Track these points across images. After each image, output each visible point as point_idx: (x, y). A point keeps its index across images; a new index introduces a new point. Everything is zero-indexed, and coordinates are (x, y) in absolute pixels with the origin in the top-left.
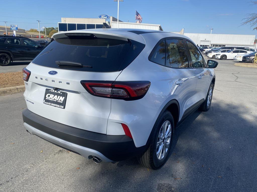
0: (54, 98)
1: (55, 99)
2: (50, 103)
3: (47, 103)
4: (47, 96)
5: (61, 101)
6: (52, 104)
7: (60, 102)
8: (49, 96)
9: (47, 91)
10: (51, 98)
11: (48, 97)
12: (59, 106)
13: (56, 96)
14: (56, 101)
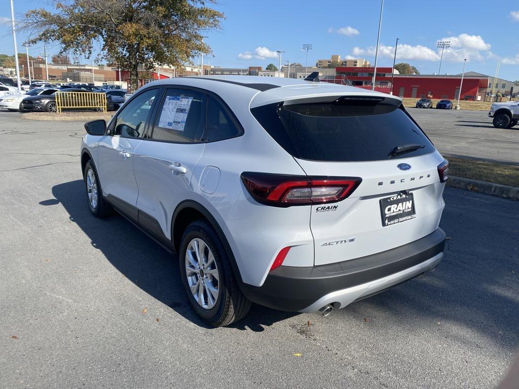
0: (398, 210)
1: (400, 210)
2: (396, 221)
3: (392, 222)
4: (386, 212)
5: (408, 208)
6: (401, 219)
7: (408, 210)
8: (389, 210)
9: (384, 204)
10: (394, 212)
11: (390, 212)
12: (410, 217)
13: (400, 204)
14: (402, 212)
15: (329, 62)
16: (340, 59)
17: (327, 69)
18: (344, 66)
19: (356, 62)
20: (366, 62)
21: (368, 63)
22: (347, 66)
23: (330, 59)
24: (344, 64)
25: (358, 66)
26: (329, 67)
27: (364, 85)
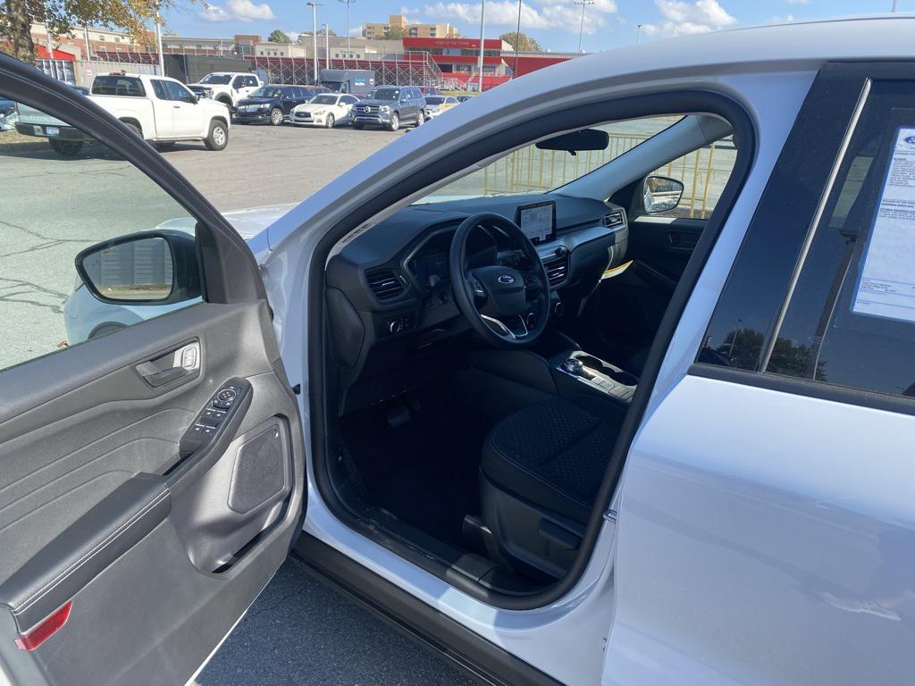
15: (385, 28)
16: (406, 23)
17: (384, 41)
18: (414, 36)
19: (434, 29)
20: (451, 30)
21: (455, 31)
22: (419, 37)
23: (386, 22)
24: (413, 32)
25: (438, 36)
26: (388, 37)
27: (454, 72)
